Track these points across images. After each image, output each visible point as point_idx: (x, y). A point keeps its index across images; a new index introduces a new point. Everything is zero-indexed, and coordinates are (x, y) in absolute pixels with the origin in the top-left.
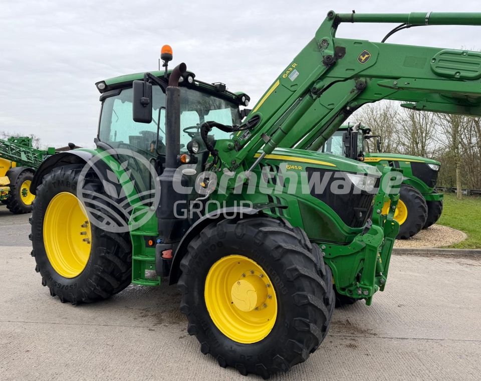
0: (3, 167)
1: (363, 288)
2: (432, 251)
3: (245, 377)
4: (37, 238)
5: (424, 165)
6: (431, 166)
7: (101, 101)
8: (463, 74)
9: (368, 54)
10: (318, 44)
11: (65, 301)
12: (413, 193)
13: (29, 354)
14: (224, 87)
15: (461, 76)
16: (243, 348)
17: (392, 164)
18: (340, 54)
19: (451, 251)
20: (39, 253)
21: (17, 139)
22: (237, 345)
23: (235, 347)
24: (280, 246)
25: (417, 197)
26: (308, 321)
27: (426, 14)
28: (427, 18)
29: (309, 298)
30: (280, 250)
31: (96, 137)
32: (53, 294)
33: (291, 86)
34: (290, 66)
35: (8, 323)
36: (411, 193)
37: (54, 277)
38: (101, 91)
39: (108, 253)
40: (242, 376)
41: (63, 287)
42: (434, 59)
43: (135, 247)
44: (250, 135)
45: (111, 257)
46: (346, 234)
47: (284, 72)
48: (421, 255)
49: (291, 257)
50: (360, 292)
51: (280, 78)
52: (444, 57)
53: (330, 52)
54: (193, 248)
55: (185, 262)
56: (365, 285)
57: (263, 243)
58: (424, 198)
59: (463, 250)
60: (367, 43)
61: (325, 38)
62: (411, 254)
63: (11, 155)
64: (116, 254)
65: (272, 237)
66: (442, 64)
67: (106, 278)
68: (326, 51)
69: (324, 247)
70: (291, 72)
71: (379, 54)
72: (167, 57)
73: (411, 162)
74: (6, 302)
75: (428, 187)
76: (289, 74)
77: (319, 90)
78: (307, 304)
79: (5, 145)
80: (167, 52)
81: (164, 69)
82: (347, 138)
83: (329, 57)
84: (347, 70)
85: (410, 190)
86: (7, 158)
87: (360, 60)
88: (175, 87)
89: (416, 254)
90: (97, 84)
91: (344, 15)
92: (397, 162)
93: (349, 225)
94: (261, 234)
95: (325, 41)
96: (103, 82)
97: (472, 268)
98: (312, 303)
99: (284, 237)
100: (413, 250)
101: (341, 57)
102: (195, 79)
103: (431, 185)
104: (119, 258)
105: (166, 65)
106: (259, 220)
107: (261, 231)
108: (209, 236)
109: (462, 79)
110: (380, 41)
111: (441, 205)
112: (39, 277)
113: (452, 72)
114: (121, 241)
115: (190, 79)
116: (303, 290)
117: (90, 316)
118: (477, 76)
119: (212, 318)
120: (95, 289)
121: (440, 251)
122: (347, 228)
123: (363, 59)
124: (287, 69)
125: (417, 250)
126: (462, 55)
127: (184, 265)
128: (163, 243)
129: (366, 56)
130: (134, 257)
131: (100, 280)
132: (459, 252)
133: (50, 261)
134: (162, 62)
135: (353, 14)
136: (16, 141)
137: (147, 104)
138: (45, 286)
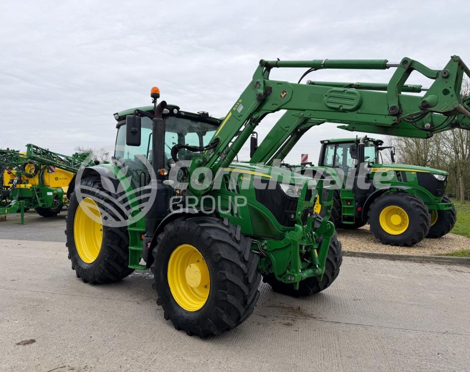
0: (67, 179)
1: (291, 275)
2: (428, 258)
3: (189, 337)
4: (70, 233)
5: (430, 176)
6: (437, 176)
7: (117, 128)
8: (345, 107)
9: (286, 92)
10: (254, 85)
11: (85, 281)
12: (415, 202)
13: (48, 313)
14: (207, 114)
15: (343, 109)
16: (189, 314)
17: (400, 174)
18: (269, 92)
19: (448, 259)
20: (71, 244)
21: (79, 155)
22: (186, 313)
23: (184, 314)
24: (210, 238)
25: (418, 206)
26: (227, 292)
27: (322, 61)
28: (322, 65)
29: (227, 275)
30: (211, 240)
31: (113, 156)
32: (78, 276)
33: (239, 116)
34: (238, 102)
35: (41, 293)
36: (412, 202)
37: (79, 263)
38: (117, 120)
39: (113, 244)
40: (188, 336)
41: (84, 271)
42: (326, 96)
43: (131, 239)
44: (213, 153)
45: (114, 247)
46: (279, 231)
47: (234, 106)
48: (415, 261)
49: (218, 245)
50: (289, 278)
51: (232, 110)
52: (332, 94)
53: (261, 91)
54: (160, 239)
55: (155, 250)
56: (293, 273)
57: (200, 235)
58: (426, 208)
59: (461, 258)
60: (286, 84)
61: (258, 80)
62: (405, 260)
63: (73, 168)
64: (119, 245)
65: (207, 231)
66: (331, 99)
67: (111, 263)
68: (259, 90)
69: (266, 242)
70: (238, 106)
71: (293, 92)
72: (155, 95)
73: (417, 173)
74: (45, 280)
75: (434, 197)
76: (237, 107)
77: (255, 119)
78: (225, 280)
79: (68, 160)
80: (155, 92)
81: (153, 104)
82: (353, 150)
83: (260, 95)
84: (273, 104)
85: (411, 200)
86: (70, 171)
87: (281, 96)
88: (158, 119)
89: (411, 260)
90: (114, 115)
91: (272, 62)
92: (403, 172)
93: (283, 225)
94: (199, 229)
95: (258, 83)
96: (117, 114)
97: (459, 274)
98: (230, 279)
99: (217, 231)
100: (408, 257)
101: (269, 94)
102: (180, 110)
103: (436, 194)
104: (121, 248)
105: (154, 102)
106: (202, 218)
107: (199, 226)
108: (169, 230)
109: (344, 111)
110: (297, 82)
111: (454, 215)
112: (70, 263)
113: (337, 106)
114: (122, 235)
115: (175, 111)
116: (224, 270)
117: (100, 292)
118: (354, 108)
119: (172, 292)
120: (103, 271)
121: (436, 258)
122: (281, 227)
123: (283, 96)
124: (236, 104)
125: (413, 257)
126: (344, 93)
127: (154, 252)
128: (148, 237)
129: (285, 94)
130: (130, 248)
131: (107, 265)
132: (457, 259)
133: (78, 251)
134: (151, 99)
135: (277, 62)
136: (79, 157)
137: (136, 132)
138: (74, 269)
